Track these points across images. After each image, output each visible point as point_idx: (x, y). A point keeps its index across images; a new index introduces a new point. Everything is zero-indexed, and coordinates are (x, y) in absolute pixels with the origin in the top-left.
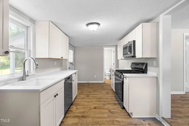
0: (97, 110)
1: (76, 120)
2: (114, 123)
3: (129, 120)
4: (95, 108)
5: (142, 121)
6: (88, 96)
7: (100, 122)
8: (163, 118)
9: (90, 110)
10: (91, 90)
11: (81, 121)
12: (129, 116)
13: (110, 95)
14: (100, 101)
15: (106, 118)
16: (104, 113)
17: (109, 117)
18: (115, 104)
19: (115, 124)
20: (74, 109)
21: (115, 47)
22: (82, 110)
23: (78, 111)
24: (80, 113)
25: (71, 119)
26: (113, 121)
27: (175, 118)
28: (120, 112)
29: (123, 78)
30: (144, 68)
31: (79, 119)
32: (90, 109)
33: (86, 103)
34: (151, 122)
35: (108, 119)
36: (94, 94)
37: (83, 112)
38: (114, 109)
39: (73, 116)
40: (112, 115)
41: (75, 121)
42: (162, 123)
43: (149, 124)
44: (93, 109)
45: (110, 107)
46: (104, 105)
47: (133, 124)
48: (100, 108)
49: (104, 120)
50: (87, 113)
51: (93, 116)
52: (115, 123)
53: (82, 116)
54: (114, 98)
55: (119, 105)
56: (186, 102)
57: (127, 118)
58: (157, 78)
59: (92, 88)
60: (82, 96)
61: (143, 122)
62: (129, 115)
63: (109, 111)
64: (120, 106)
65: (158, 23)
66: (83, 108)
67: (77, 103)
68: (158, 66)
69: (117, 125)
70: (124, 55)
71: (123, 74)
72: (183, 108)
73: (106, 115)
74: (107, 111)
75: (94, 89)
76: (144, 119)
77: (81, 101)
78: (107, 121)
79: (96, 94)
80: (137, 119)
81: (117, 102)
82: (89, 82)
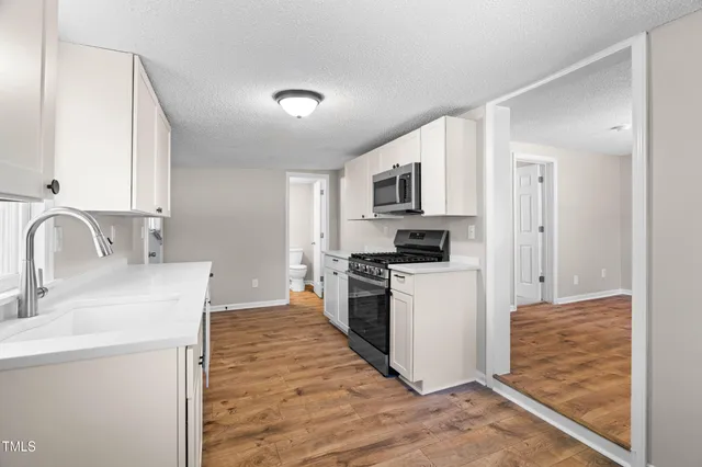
0: (311, 398)
1: (250, 449)
2: (379, 422)
3: (417, 404)
4: (299, 392)
5: (448, 397)
6: (253, 359)
7: (338, 429)
8: (495, 377)
9: (284, 404)
10: (254, 336)
11: (271, 447)
12: (411, 394)
13: (330, 344)
14: (304, 368)
15: (350, 415)
16: (336, 402)
17: (357, 409)
18: (359, 368)
19: (385, 425)
20: (222, 414)
21: (328, 176)
22: (256, 411)
23: (241, 416)
24: (252, 420)
25: (227, 450)
26: (376, 416)
27: (518, 372)
28: (382, 387)
29: (389, 280)
30: (441, 247)
31: (259, 442)
32: (285, 401)
33: (258, 385)
34: (471, 394)
35: (357, 417)
36: (271, 349)
37: (264, 416)
38: (362, 384)
39: (229, 439)
40: (364, 401)
41: (248, 453)
42: (495, 389)
43: (468, 401)
44: (293, 396)
45: (349, 378)
46: (326, 377)
47: (432, 412)
48: (315, 390)
49: (347, 421)
50: (278, 414)
51: (305, 418)
52: (384, 420)
53: (267, 430)
54: (347, 349)
55: (370, 368)
56: (525, 330)
57: (410, 399)
58: (478, 271)
59: (252, 327)
60: (229, 363)
61: (454, 399)
62: (411, 390)
63: (350, 390)
64: (375, 372)
65: (480, 124)
66: (255, 402)
67: (223, 391)
68: (480, 237)
69: (390, 424)
70: (375, 205)
71: (390, 266)
72: (523, 344)
73: (347, 407)
74: (344, 393)
75: (262, 329)
76: (452, 391)
77: (232, 380)
78: (356, 422)
79: (276, 347)
80: (436, 396)
81: (361, 361)
82: (232, 307)
